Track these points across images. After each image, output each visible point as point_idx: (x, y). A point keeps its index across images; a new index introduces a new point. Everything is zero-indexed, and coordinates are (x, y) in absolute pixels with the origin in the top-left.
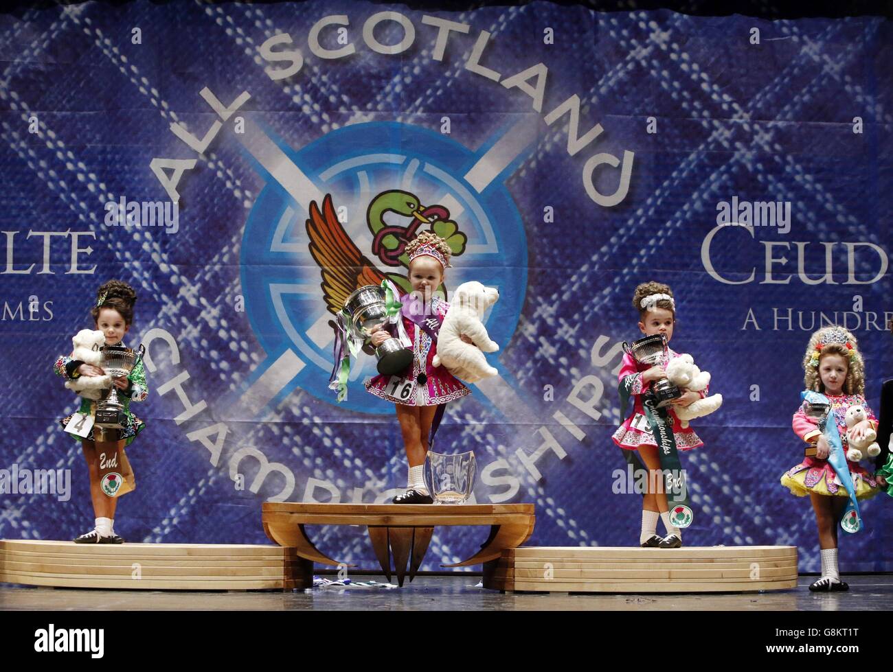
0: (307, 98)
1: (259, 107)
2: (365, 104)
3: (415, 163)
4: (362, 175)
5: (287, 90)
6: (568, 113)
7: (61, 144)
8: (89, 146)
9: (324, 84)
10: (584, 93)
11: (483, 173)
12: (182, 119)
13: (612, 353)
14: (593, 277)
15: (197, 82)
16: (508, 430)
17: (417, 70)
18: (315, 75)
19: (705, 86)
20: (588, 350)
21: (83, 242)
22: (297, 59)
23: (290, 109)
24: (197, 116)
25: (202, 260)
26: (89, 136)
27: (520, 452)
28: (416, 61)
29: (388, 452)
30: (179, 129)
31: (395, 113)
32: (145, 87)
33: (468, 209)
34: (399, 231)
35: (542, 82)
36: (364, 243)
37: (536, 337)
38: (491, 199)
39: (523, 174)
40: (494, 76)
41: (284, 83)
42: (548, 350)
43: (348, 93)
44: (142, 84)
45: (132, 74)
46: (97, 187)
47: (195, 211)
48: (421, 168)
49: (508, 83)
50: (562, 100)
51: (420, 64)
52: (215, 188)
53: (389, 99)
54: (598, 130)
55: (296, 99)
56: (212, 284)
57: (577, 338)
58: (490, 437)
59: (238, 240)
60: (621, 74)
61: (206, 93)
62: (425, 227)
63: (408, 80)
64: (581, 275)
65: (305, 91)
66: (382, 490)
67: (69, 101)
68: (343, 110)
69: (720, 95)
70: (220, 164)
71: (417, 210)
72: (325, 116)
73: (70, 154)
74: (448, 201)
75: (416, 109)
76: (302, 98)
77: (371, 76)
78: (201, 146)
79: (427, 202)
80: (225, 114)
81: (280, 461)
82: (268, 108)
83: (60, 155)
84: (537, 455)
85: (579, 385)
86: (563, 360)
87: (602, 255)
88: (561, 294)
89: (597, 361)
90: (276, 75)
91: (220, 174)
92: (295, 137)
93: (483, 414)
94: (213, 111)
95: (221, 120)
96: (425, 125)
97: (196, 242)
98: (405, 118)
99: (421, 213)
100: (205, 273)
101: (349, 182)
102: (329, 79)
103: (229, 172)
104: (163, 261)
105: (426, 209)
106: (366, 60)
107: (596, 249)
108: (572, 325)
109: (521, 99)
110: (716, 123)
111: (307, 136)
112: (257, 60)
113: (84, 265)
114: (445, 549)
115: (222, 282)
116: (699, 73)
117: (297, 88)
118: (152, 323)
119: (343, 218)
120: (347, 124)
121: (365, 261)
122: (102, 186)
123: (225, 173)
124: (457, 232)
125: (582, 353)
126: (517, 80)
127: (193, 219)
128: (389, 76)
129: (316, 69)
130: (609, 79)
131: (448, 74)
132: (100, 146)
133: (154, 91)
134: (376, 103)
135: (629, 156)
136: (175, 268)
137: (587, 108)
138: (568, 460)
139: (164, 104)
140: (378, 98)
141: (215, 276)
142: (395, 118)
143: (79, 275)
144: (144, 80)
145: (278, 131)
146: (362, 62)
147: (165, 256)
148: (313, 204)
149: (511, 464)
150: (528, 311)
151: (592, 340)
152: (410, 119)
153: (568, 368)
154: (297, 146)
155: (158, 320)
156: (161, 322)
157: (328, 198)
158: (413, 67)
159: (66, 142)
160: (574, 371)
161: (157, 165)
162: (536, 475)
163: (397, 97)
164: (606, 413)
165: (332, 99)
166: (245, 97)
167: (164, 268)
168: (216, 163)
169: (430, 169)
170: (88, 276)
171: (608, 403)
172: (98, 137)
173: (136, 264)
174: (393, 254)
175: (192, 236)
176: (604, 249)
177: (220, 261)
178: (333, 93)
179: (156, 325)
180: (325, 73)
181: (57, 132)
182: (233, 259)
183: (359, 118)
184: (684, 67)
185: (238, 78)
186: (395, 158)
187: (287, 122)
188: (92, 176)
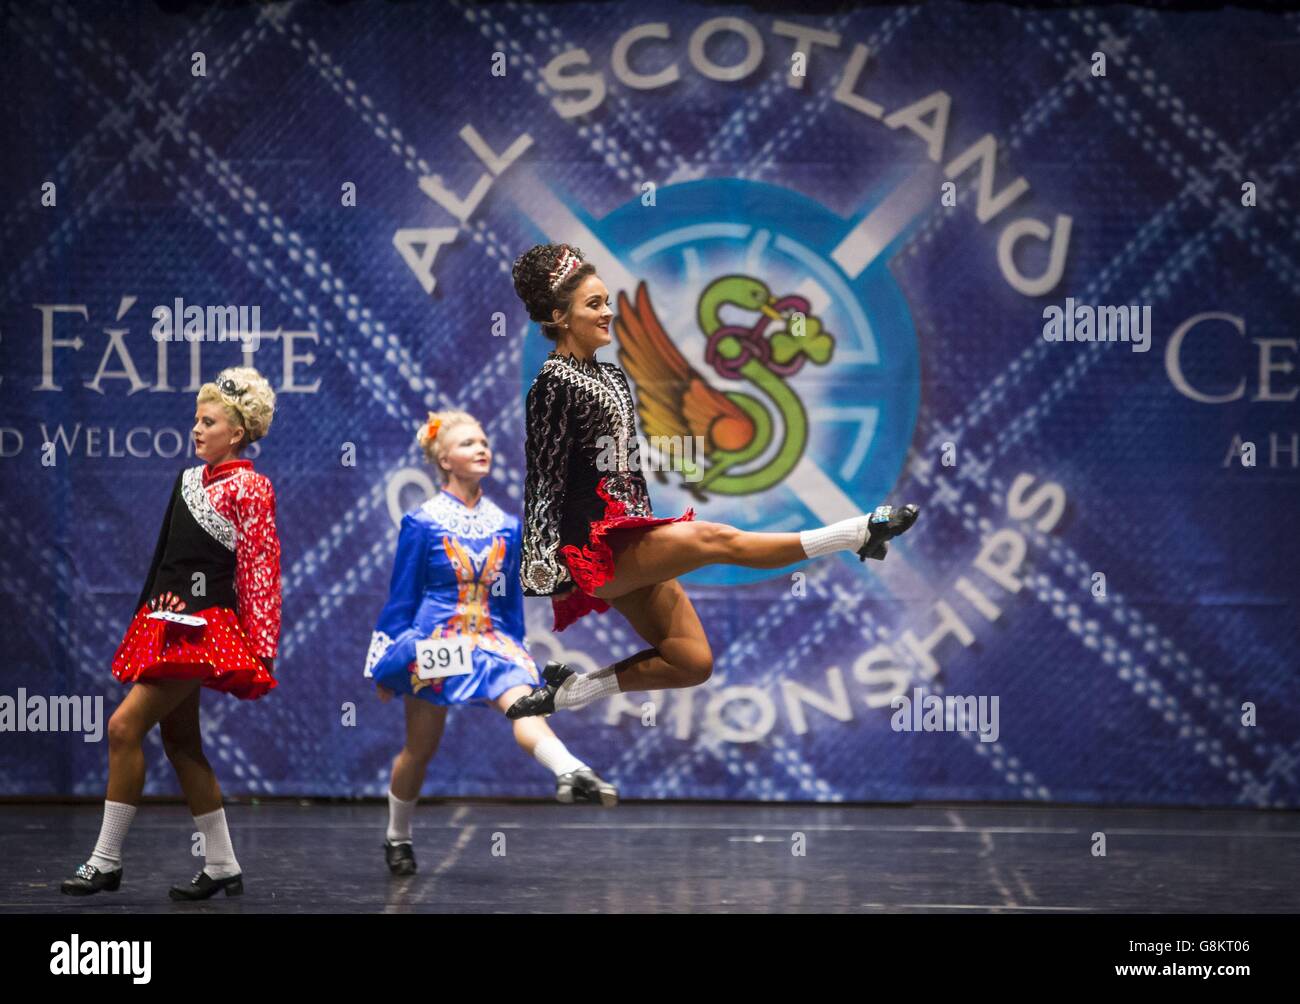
0: (612, 143)
1: (544, 156)
2: (694, 153)
3: (763, 236)
4: (690, 255)
5: (583, 132)
6: (977, 164)
7: (264, 207)
8: (304, 210)
9: (635, 124)
10: (1002, 132)
11: (858, 250)
12: (434, 170)
13: (1037, 499)
14: (1011, 393)
15: (457, 118)
16: (892, 607)
17: (765, 102)
18: (621, 110)
19: (1177, 118)
20: (1004, 494)
21: (301, 346)
22: (597, 87)
23: (586, 160)
24: (458, 169)
25: (468, 371)
26: (304, 194)
27: (908, 637)
28: (764, 88)
29: (727, 637)
30: (432, 186)
31: (735, 166)
32: (384, 129)
33: (837, 301)
34: (740, 332)
35: (941, 120)
36: (693, 349)
37: (932, 477)
38: (869, 287)
39: (914, 251)
40: (874, 110)
41: (579, 121)
42: (947, 495)
43: (670, 136)
44: (379, 124)
45: (363, 108)
46: (318, 268)
47: (456, 302)
48: (771, 243)
49: (894, 121)
50: (970, 142)
51: (770, 93)
52: (485, 271)
53: (727, 145)
54: (1020, 185)
55: (597, 145)
56: (483, 405)
57: (989, 477)
58: (867, 617)
59: (519, 345)
60: (1056, 103)
61: (469, 134)
62: (777, 325)
63: (753, 117)
64: (994, 392)
65: (609, 133)
66: (720, 689)
67: (273, 146)
68: (662, 163)
69: (1199, 129)
70: (492, 236)
71: (767, 303)
72: (638, 171)
73: (278, 222)
74: (809, 289)
75: (764, 158)
76: (605, 144)
77: (701, 113)
78: (463, 209)
79: (780, 290)
80: (498, 165)
81: (580, 648)
82: (556, 157)
83: (263, 223)
84: (932, 640)
85: (991, 542)
86: (970, 509)
87: (1024, 362)
88: (966, 416)
89: (1017, 509)
90: (568, 110)
91: (491, 251)
92: (597, 198)
93: (858, 584)
94: (479, 160)
95: (491, 174)
96: (778, 182)
97: (459, 345)
98: (749, 173)
99: (774, 307)
100: (472, 390)
101: (671, 264)
102: (643, 116)
103: (505, 249)
104: (414, 374)
105: (780, 301)
106: (694, 88)
107: (1016, 354)
108: (982, 458)
109: (911, 144)
110: (1192, 171)
111: (612, 197)
112: (541, 89)
113: (303, 379)
114: (806, 769)
115: (496, 402)
116: (1168, 98)
117: (598, 128)
118: (402, 462)
119: (662, 314)
120: (671, 181)
121: (693, 374)
122: (326, 268)
123: (498, 250)
124: (821, 332)
125: (996, 498)
126: (906, 117)
127: (454, 312)
128: (725, 112)
129: (624, 102)
130: (1037, 112)
131: (809, 107)
132: (320, 211)
133: (396, 134)
134: (708, 152)
135: (1064, 223)
136: (430, 383)
137: (1006, 155)
138: (975, 647)
139: (411, 151)
140: (712, 144)
141: (487, 394)
142: (734, 172)
143: (296, 394)
144: (382, 118)
145: (572, 190)
146: (689, 92)
147: (417, 368)
148: (622, 295)
149: (896, 654)
150: (920, 441)
151: (1009, 481)
152: (754, 173)
153: (976, 519)
154: (600, 212)
155: (408, 457)
156: (414, 460)
157: (642, 287)
158: (759, 97)
159: (272, 205)
160: (985, 524)
161: (403, 240)
162: (931, 668)
163: (738, 143)
164: (1029, 582)
165: (647, 146)
166: (524, 142)
167: (416, 384)
168: (485, 234)
169: (786, 244)
170: (309, 395)
171: (1031, 568)
172: (317, 197)
173: (378, 380)
174: (733, 365)
175: (453, 337)
176: (1028, 354)
177: (493, 373)
178: (648, 137)
179: (407, 465)
180: (636, 107)
181: (258, 189)
182: (512, 371)
183: (685, 173)
184: (1148, 90)
185: (515, 114)
186: (735, 230)
187: (584, 177)
188: (311, 253)
